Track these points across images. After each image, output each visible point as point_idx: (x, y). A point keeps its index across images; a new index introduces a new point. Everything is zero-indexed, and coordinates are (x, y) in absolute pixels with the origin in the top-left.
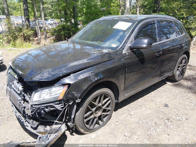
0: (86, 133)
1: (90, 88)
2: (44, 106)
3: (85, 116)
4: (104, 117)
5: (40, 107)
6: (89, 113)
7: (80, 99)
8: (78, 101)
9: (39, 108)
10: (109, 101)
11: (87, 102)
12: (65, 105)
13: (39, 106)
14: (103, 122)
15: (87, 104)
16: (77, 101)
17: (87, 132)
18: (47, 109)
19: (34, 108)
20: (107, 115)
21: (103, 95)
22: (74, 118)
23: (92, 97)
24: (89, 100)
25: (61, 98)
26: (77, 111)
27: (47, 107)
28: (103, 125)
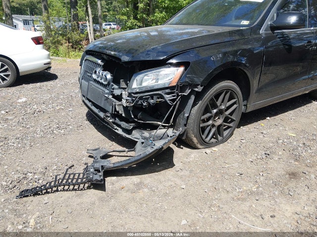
0: (199, 146)
1: (216, 72)
2: (149, 95)
3: (202, 118)
4: (225, 130)
5: (144, 96)
6: (208, 115)
7: (201, 86)
8: (199, 89)
9: (141, 98)
10: (235, 105)
11: (208, 96)
12: (178, 96)
13: (142, 95)
14: (223, 137)
15: (208, 98)
16: (196, 89)
17: (201, 145)
18: (152, 101)
19: (134, 97)
20: (229, 127)
21: (229, 92)
22: (188, 117)
23: (215, 89)
24: (211, 93)
25: (175, 84)
26: (194, 104)
27: (152, 97)
28: (223, 142)
